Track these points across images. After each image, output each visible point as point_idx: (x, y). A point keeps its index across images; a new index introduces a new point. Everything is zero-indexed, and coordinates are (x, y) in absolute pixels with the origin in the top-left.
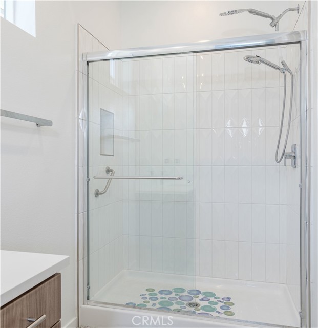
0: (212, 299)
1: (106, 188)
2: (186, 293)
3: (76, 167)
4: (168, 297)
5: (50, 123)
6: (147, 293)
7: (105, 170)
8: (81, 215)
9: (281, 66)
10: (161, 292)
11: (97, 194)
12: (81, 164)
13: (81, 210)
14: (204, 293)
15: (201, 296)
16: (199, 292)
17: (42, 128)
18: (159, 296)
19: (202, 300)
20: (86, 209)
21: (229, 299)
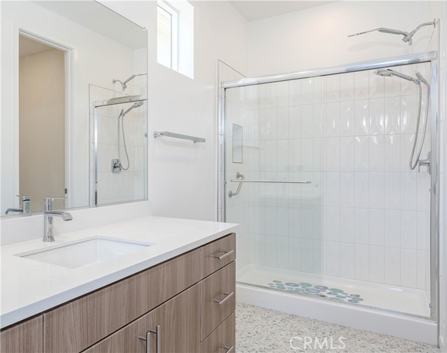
0: (339, 294)
1: (239, 189)
2: (313, 287)
3: (216, 173)
4: (295, 288)
5: (204, 140)
6: (275, 283)
7: (236, 175)
8: (219, 210)
9: (416, 78)
10: (287, 284)
11: (231, 195)
12: (220, 170)
13: (219, 207)
14: (331, 289)
15: (328, 291)
16: (326, 288)
17: (198, 143)
18: (286, 286)
19: (330, 293)
20: (223, 206)
21: (359, 296)
